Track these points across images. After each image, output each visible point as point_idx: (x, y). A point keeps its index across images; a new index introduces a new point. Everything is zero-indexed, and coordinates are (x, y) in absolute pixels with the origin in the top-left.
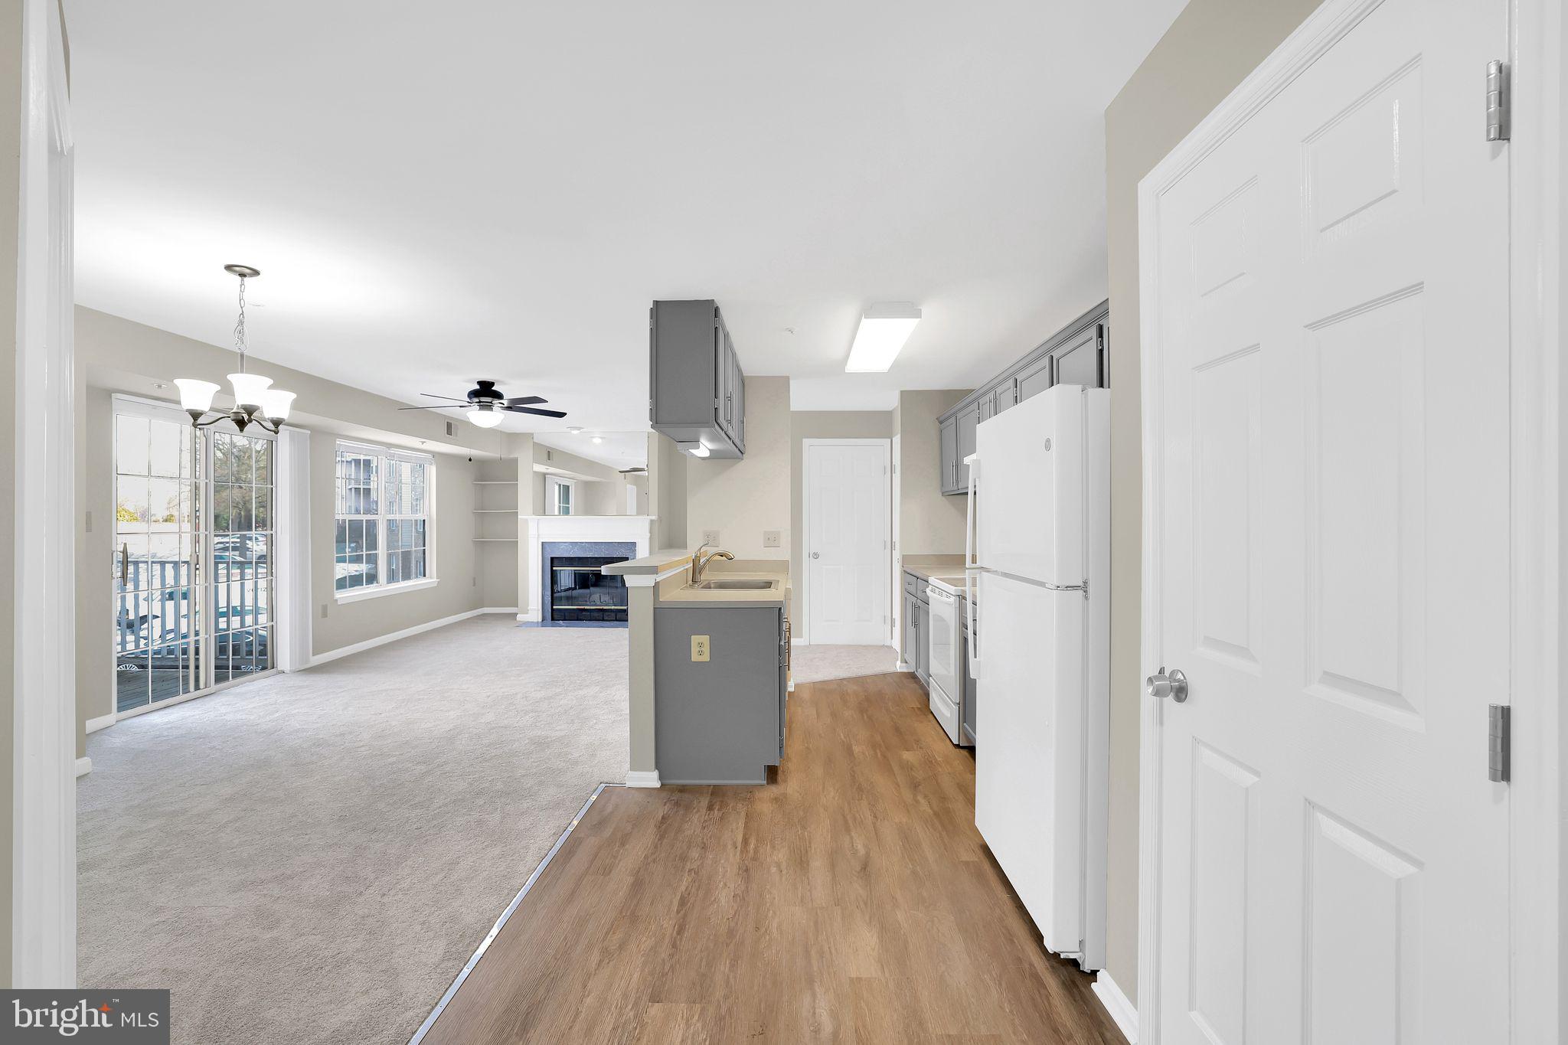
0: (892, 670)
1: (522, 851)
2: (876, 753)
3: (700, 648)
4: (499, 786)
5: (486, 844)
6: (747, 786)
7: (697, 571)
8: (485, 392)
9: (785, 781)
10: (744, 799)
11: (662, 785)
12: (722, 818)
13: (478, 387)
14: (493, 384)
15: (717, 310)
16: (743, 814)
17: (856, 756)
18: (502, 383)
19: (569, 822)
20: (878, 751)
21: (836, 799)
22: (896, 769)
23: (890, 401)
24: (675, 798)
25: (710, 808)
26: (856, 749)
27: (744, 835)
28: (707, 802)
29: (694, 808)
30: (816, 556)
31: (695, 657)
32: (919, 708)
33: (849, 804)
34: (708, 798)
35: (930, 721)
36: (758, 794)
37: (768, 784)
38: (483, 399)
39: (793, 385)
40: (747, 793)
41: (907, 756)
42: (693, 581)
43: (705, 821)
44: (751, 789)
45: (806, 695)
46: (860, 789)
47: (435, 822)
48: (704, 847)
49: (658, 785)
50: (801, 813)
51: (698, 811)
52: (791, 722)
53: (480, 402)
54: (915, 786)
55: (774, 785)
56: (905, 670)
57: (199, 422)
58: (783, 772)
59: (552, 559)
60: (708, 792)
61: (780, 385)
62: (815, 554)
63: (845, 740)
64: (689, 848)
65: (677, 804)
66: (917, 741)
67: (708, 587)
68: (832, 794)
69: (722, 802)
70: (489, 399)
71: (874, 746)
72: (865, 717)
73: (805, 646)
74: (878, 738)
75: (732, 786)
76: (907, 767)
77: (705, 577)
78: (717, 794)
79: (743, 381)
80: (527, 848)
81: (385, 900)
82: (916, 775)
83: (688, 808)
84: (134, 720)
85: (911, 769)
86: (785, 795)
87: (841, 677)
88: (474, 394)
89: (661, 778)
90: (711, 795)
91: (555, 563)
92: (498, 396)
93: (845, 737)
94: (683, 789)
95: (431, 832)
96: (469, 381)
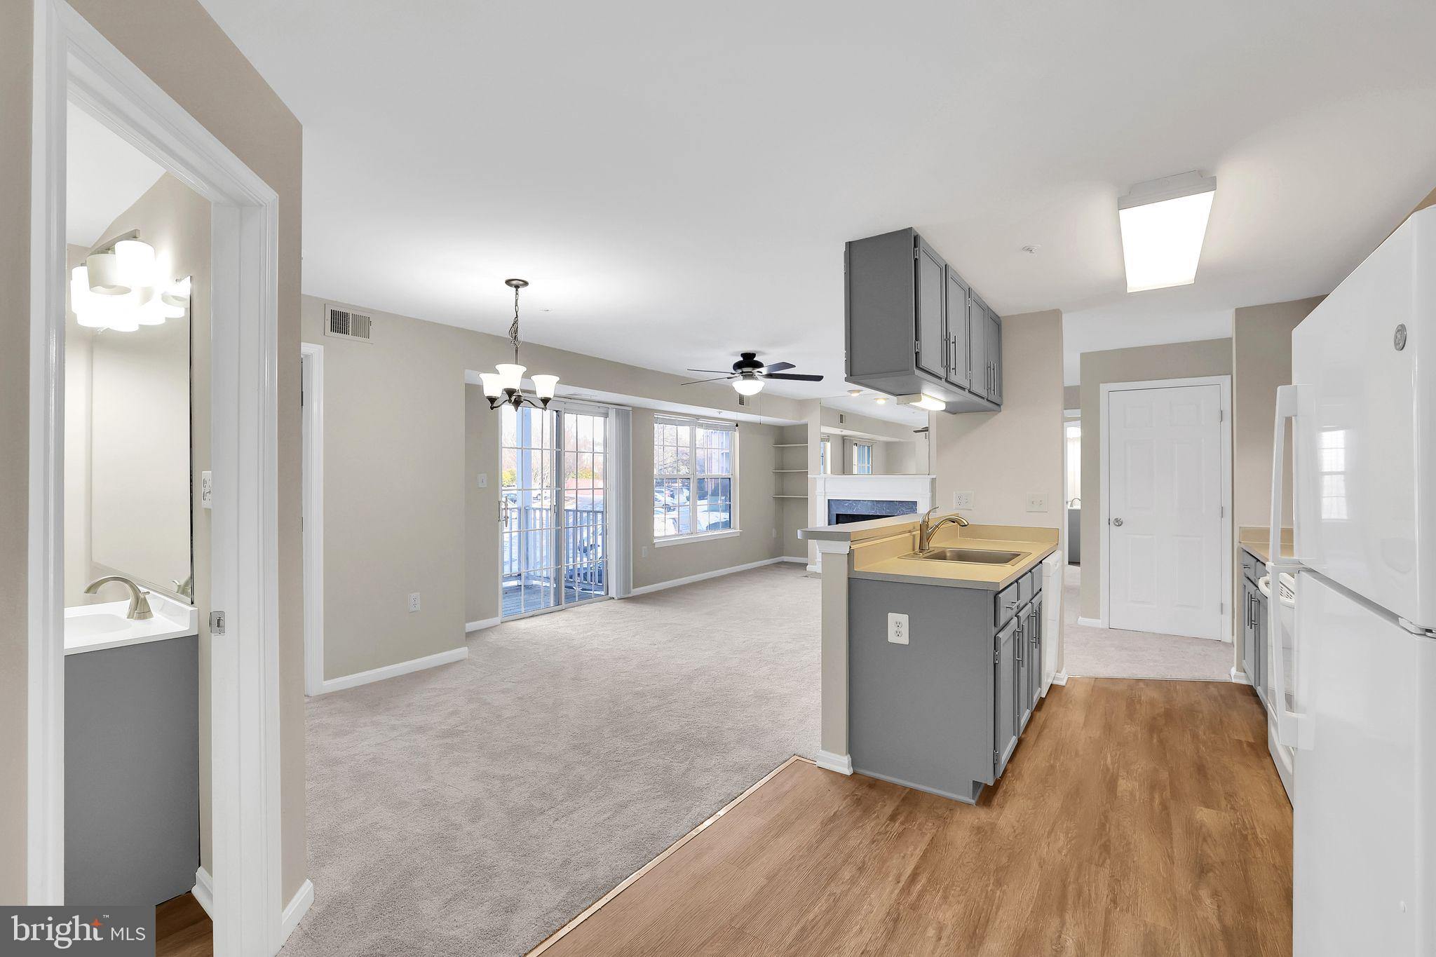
0: (1223, 678)
1: (683, 811)
2: (1152, 799)
3: (898, 628)
4: (704, 735)
5: (659, 793)
6: (950, 800)
7: (925, 538)
8: (748, 363)
9: (1002, 807)
10: (939, 817)
11: (854, 773)
12: (900, 835)
13: (742, 359)
14: (754, 355)
15: (916, 238)
16: (928, 838)
17: (1119, 794)
18: (763, 353)
19: (741, 791)
20: (1157, 796)
21: (1064, 852)
22: (1178, 831)
23: (1222, 325)
24: (860, 794)
25: (893, 818)
26: (1124, 785)
27: (916, 868)
28: (892, 809)
29: (875, 813)
30: (1119, 523)
31: (892, 638)
32: (1250, 745)
33: (1080, 866)
34: (897, 804)
35: (1263, 768)
36: (958, 815)
37: (977, 804)
38: (745, 370)
39: (1066, 320)
40: (945, 809)
41: (1205, 816)
42: (921, 549)
43: (879, 833)
44: (952, 805)
45: (1079, 693)
46: (1106, 848)
47: (634, 758)
48: (861, 869)
49: (848, 771)
50: (1004, 860)
51: (878, 817)
52: (1043, 727)
53: (742, 373)
54: (1201, 870)
55: (985, 809)
56: (1244, 682)
57: (494, 405)
58: (1005, 792)
59: (838, 516)
60: (900, 795)
61: (1049, 320)
62: (1117, 520)
63: (1111, 767)
64: (845, 862)
65: (858, 802)
66: (1230, 796)
67: (941, 556)
68: (1061, 843)
69: (911, 813)
70: (749, 369)
71: (1153, 786)
72: (1155, 741)
73: (1102, 629)
74: (1164, 775)
75: (931, 795)
76: (1197, 833)
77: (936, 544)
78: (910, 800)
79: (996, 323)
80: (689, 809)
81: (556, 825)
82: (1209, 851)
83: (867, 811)
84: (512, 623)
85: (1205, 840)
86: (993, 826)
87: (1139, 677)
88: (738, 366)
89: (854, 763)
90: (903, 800)
91: (841, 519)
92: (759, 365)
93: (1113, 763)
94: (873, 784)
95: (625, 767)
96: (735, 354)
